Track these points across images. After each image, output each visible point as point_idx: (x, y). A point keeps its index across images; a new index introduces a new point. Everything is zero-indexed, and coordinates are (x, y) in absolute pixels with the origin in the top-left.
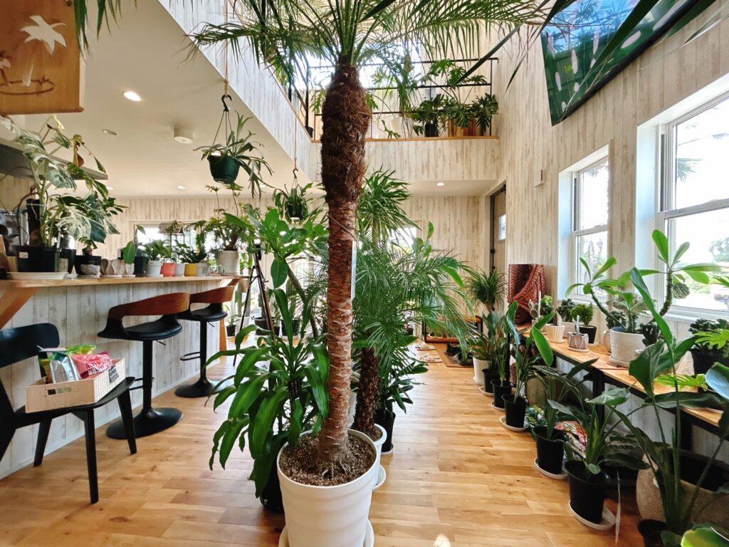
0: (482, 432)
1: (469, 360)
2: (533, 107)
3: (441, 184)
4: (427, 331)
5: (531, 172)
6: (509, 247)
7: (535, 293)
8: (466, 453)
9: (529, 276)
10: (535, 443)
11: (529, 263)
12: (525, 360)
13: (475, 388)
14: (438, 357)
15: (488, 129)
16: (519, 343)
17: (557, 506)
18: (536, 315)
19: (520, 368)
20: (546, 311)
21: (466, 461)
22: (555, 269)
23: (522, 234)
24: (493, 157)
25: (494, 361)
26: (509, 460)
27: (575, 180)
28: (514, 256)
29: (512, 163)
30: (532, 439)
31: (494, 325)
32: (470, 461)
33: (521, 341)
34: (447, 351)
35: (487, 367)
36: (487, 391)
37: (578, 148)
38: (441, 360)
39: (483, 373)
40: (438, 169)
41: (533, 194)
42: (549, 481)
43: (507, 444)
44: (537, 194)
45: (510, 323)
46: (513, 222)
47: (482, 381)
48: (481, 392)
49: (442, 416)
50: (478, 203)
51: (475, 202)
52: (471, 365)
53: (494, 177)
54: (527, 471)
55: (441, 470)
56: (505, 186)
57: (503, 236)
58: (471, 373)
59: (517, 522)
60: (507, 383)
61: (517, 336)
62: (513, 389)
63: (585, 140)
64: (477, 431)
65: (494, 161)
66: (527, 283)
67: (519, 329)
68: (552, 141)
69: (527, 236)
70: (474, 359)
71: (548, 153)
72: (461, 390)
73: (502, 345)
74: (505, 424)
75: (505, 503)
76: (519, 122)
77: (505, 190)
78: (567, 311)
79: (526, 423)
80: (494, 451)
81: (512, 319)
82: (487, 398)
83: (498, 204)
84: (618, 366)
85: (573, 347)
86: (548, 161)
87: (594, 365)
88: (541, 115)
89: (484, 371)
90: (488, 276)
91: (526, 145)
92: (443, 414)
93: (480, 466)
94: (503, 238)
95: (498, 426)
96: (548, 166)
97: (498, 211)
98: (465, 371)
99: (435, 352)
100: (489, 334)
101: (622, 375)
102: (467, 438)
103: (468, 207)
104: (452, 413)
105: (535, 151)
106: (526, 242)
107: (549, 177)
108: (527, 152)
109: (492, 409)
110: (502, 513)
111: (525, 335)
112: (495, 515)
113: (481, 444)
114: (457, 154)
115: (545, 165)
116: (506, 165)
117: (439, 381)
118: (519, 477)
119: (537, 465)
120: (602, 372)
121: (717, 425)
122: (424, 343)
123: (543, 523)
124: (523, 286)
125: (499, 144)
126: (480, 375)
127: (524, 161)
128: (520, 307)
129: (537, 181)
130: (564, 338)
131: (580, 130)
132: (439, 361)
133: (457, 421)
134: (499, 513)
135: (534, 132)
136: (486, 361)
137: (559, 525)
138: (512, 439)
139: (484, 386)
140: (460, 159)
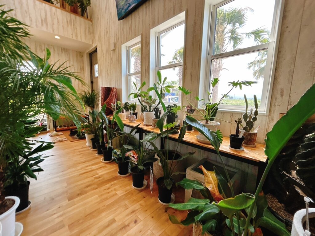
0: (92, 169)
1: (83, 136)
2: (109, 9)
3: (57, 37)
4: (57, 125)
5: (109, 43)
6: (100, 80)
7: (113, 100)
8: (85, 183)
9: (110, 93)
10: (117, 165)
11: (110, 87)
12: (111, 131)
13: (87, 148)
14: (65, 138)
15: (86, 14)
16: (108, 123)
17: (128, 188)
18: (115, 110)
19: (109, 134)
20: (119, 108)
21: (85, 187)
22: (121, 90)
23: (106, 74)
24: (89, 31)
25: (96, 134)
26: (107, 177)
27: (128, 50)
28: (102, 83)
29: (100, 37)
30: (116, 164)
31: (95, 116)
32: (87, 186)
33: (109, 122)
34: (70, 134)
35: (93, 137)
36: (93, 149)
37: (129, 35)
38: (67, 139)
39: (91, 141)
40: (54, 26)
41: (110, 55)
42: (124, 179)
43: (105, 170)
44: (112, 54)
45: (103, 114)
46: (101, 67)
47: (91, 145)
48: (90, 150)
49: (69, 169)
50: (83, 56)
51: (81, 55)
52: (84, 138)
53: (91, 43)
54: (115, 178)
55: (69, 200)
56: (97, 49)
57: (97, 75)
58: (85, 142)
59: (113, 205)
60: (103, 142)
61: (107, 120)
62: (106, 144)
63: (131, 31)
64: (90, 170)
65: (90, 34)
66: (110, 96)
67: (107, 117)
68: (118, 29)
69: (108, 74)
70: (86, 135)
71: (117, 35)
72: (79, 152)
73: (100, 125)
74: (103, 161)
75: (107, 199)
76: (102, 15)
77: (97, 51)
78: (127, 107)
79: (112, 157)
80: (99, 176)
81: (104, 112)
82: (94, 152)
83: (93, 59)
84: (147, 125)
85: (130, 121)
86: (117, 39)
87: (139, 126)
88: (112, 14)
89: (91, 139)
90: (90, 93)
91: (106, 28)
92: (69, 168)
93: (93, 187)
94: (97, 76)
95: (100, 163)
96: (117, 42)
97: (94, 62)
98: (82, 142)
99: (63, 136)
100: (93, 121)
101: (149, 128)
102: (85, 175)
103: (77, 57)
104: (75, 165)
105: (111, 32)
106: (108, 77)
107: (117, 46)
108: (107, 32)
109: (97, 156)
110: (106, 205)
111: (110, 119)
112: (103, 208)
113: (93, 175)
114: (67, 22)
115: (116, 40)
116: (96, 38)
117: (66, 151)
118: (112, 183)
119: (119, 174)
120: (142, 129)
121: (178, 139)
122: (55, 132)
123: (124, 199)
124: (108, 97)
125: (92, 25)
126: (89, 142)
127: (105, 36)
128: (107, 107)
129: (112, 48)
130: (126, 118)
131: (130, 26)
132: (65, 140)
133: (79, 168)
134: (104, 206)
135: (110, 23)
136: (92, 135)
137: (130, 195)
138: (107, 167)
139: (92, 147)
140: (69, 26)
